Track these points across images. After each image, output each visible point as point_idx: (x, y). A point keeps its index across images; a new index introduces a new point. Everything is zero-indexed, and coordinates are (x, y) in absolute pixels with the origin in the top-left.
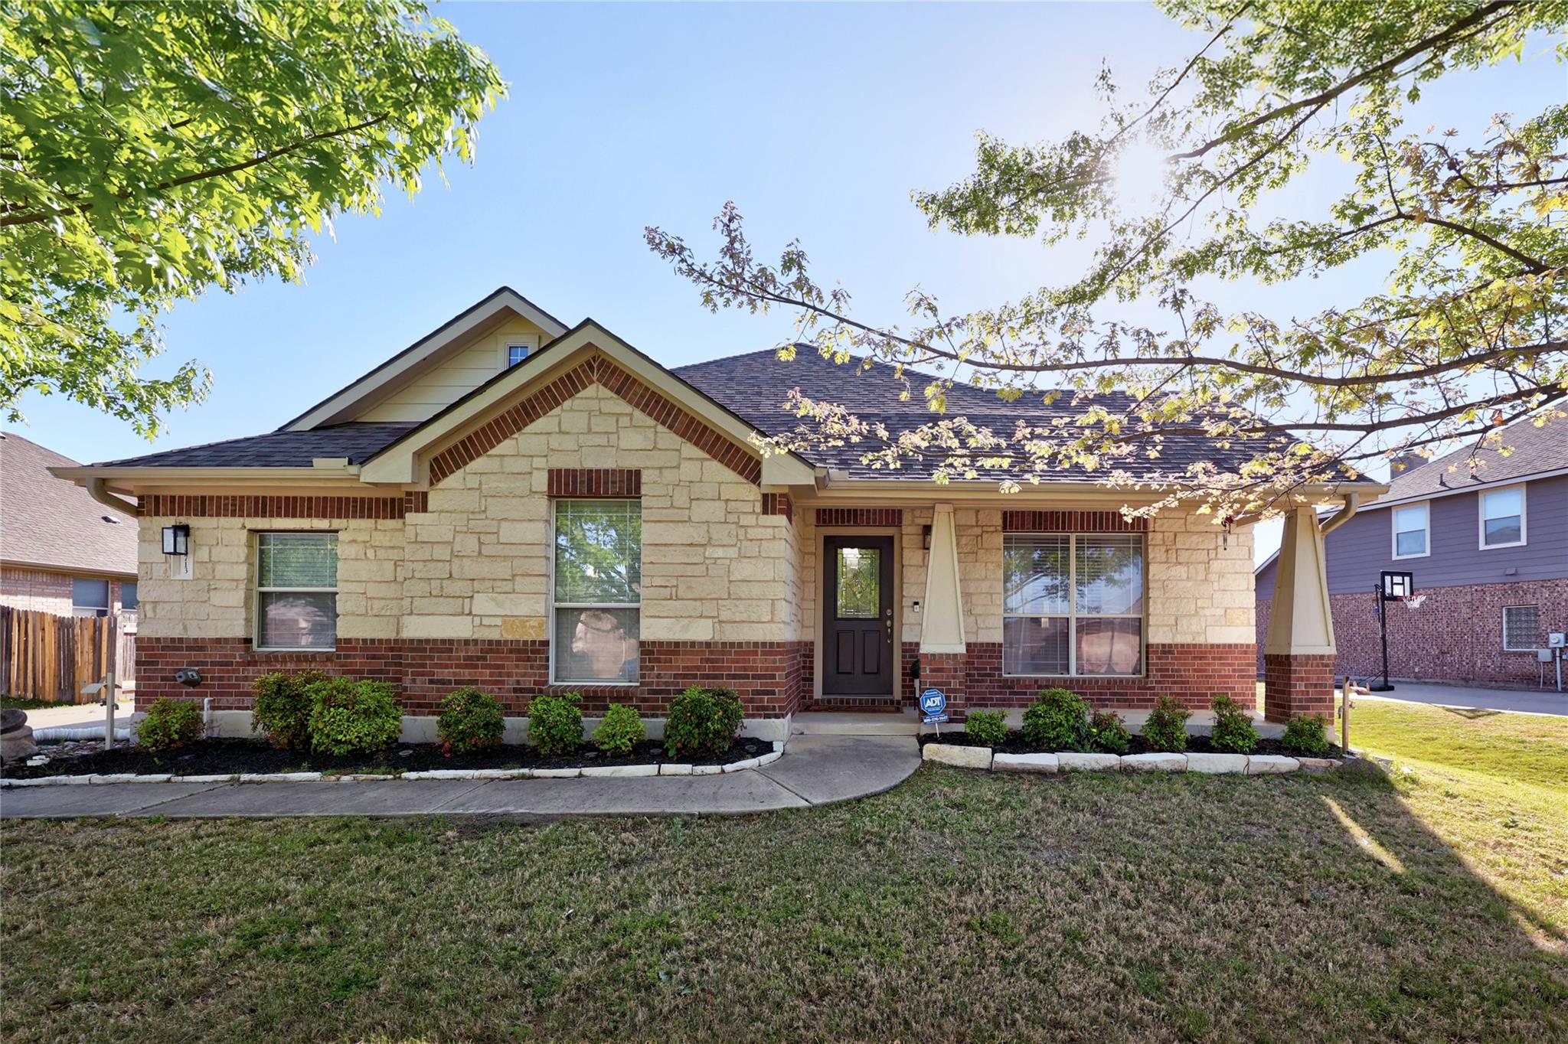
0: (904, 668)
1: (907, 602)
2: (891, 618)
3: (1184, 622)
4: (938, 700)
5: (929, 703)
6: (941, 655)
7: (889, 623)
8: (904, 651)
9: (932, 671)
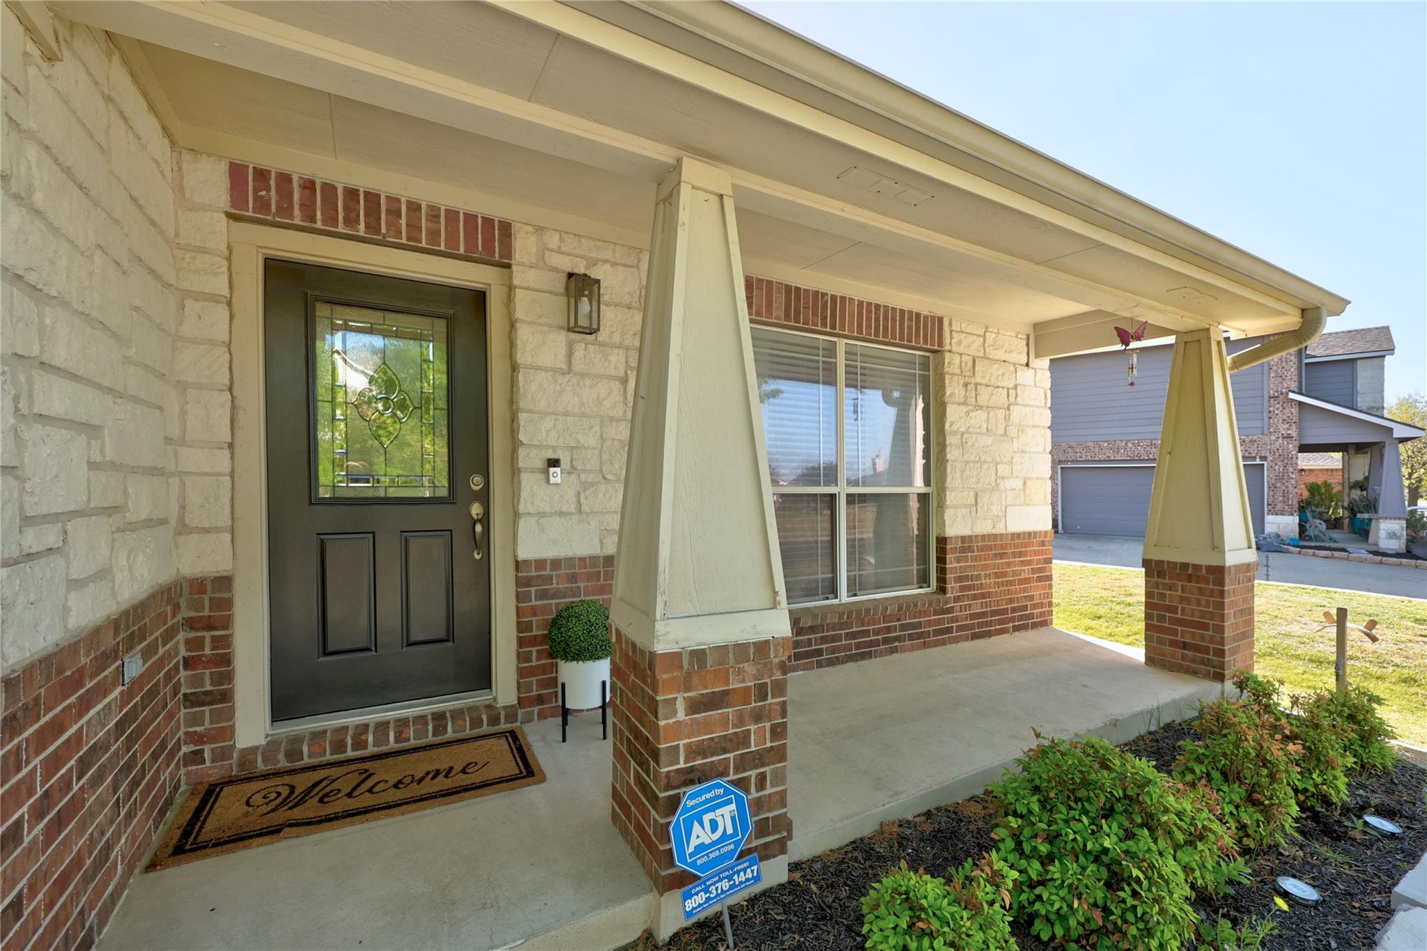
0: (522, 627)
1: (530, 459)
2: (484, 496)
3: (984, 500)
4: (725, 815)
5: (701, 835)
6: (722, 650)
7: (476, 510)
8: (519, 582)
9: (695, 706)
